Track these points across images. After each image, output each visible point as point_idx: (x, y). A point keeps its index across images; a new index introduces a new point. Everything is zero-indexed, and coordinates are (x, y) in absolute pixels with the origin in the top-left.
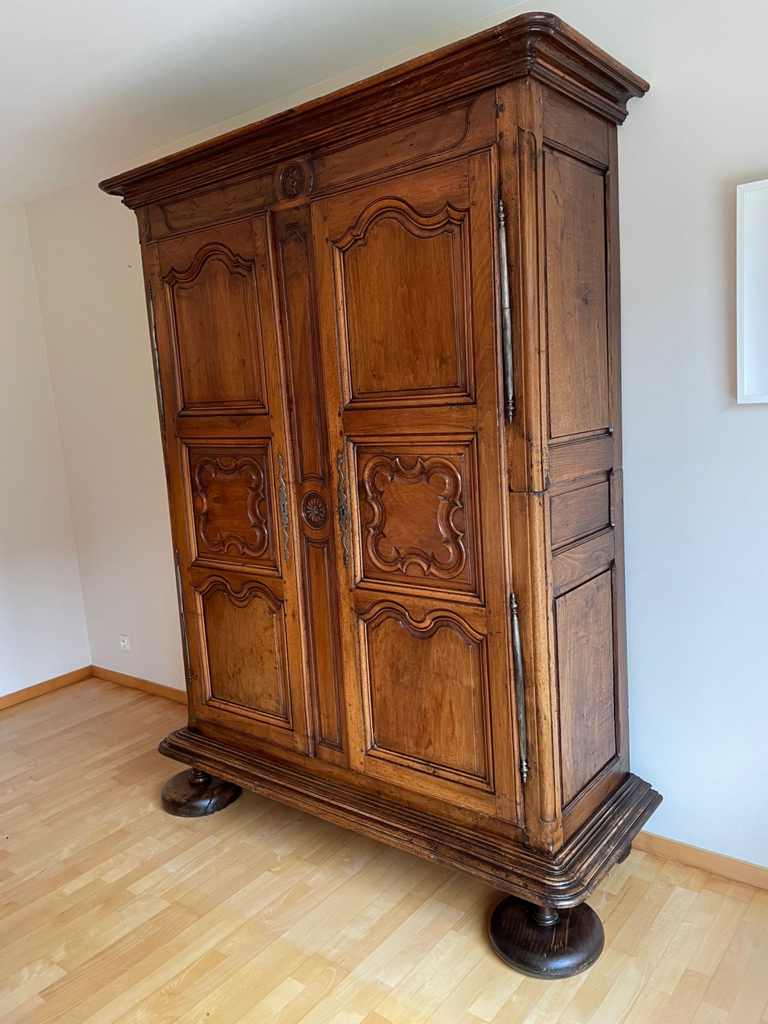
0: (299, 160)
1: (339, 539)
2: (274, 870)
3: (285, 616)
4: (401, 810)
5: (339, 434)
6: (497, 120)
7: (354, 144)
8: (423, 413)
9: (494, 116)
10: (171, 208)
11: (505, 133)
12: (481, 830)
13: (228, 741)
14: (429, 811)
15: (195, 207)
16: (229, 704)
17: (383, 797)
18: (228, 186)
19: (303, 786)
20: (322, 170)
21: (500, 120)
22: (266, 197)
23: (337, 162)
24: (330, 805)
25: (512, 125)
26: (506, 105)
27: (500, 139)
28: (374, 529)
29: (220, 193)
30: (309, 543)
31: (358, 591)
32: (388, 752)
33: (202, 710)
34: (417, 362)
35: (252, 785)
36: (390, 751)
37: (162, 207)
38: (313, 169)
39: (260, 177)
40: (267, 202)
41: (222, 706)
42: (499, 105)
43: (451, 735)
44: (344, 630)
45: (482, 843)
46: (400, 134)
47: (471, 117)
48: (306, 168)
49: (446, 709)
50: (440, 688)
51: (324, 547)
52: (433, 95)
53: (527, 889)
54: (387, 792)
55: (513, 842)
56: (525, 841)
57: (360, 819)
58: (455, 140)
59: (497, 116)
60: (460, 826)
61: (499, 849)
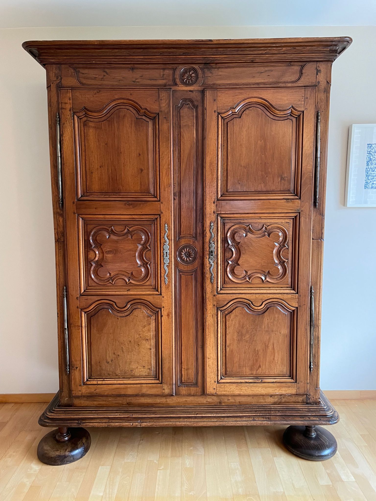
0: (196, 66)
1: (208, 269)
2: (161, 468)
3: (161, 316)
4: (237, 407)
5: (213, 212)
6: (317, 76)
7: (233, 67)
8: (270, 203)
9: (315, 74)
10: (82, 71)
11: (321, 82)
12: (284, 403)
13: (99, 404)
14: (253, 403)
15: (105, 74)
16: (105, 379)
17: (223, 404)
18: (137, 68)
19: (173, 413)
20: (210, 75)
22: (167, 81)
23: (220, 73)
24: (195, 417)
25: (324, 79)
26: (322, 71)
27: (318, 84)
28: (232, 261)
29: (129, 71)
30: (181, 273)
31: (219, 295)
32: (232, 378)
33: (80, 389)
34: (267, 178)
36: (233, 377)
37: (74, 69)
38: (204, 73)
39: (164, 69)
40: (167, 84)
41: (99, 382)
42: (318, 70)
43: (272, 360)
44: (208, 318)
45: (288, 409)
46: (262, 69)
47: (304, 71)
48: (200, 72)
49: (270, 347)
50: (268, 337)
51: (193, 274)
52: (289, 57)
54: (226, 401)
55: (301, 404)
56: (308, 401)
57: (219, 419)
58: (294, 79)
59: (317, 74)
60: (272, 405)
61: (298, 408)
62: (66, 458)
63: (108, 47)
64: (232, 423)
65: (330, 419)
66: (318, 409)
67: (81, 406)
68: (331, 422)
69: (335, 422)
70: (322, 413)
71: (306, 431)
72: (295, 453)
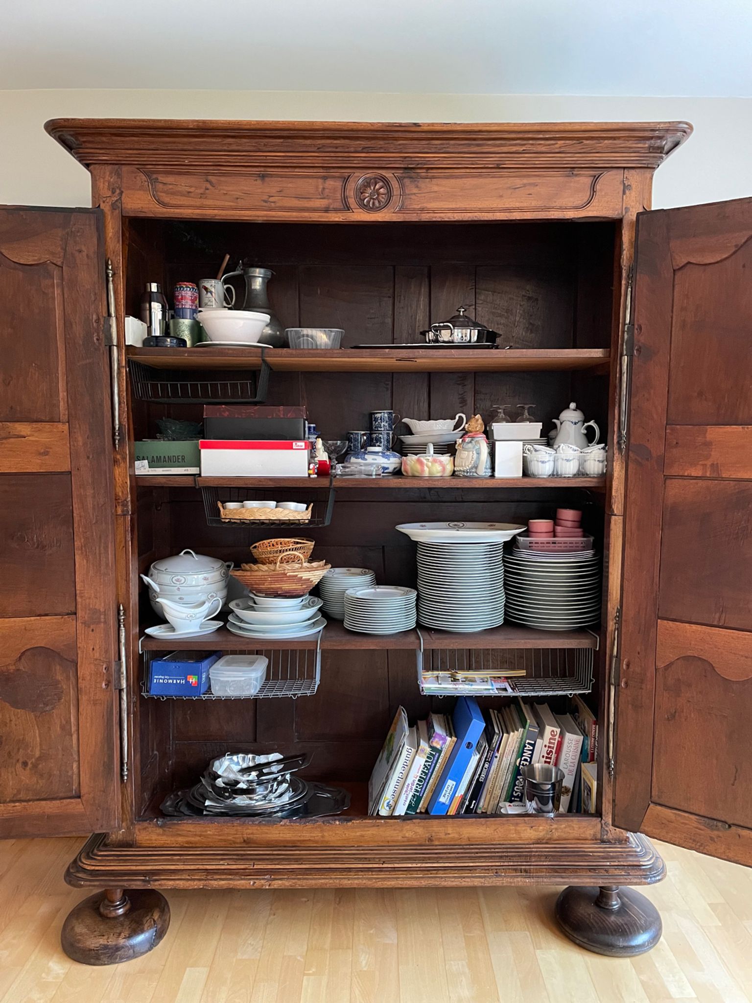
0: (388, 174)
2: (311, 972)
4: (464, 849)
6: (624, 196)
7: (461, 177)
9: (621, 193)
10: (161, 178)
11: (631, 209)
12: (556, 840)
13: (187, 842)
14: (495, 840)
15: (209, 186)
17: (437, 843)
18: (271, 176)
20: (415, 191)
21: (626, 197)
22: (331, 201)
23: (436, 188)
25: (638, 204)
26: (634, 186)
27: (626, 212)
29: (256, 180)
35: (262, 881)
37: (148, 174)
38: (402, 187)
39: (325, 178)
40: (331, 207)
42: (626, 185)
45: (565, 852)
46: (518, 182)
47: (598, 187)
48: (395, 184)
52: (569, 158)
53: (630, 875)
55: (590, 842)
56: (604, 835)
58: (579, 203)
59: (624, 193)
60: (533, 844)
61: (584, 852)
62: (119, 951)
63: (215, 134)
64: (452, 881)
65: (648, 873)
66: (624, 852)
67: (151, 845)
68: (649, 879)
69: (658, 878)
70: (632, 861)
71: (601, 898)
72: (578, 941)
